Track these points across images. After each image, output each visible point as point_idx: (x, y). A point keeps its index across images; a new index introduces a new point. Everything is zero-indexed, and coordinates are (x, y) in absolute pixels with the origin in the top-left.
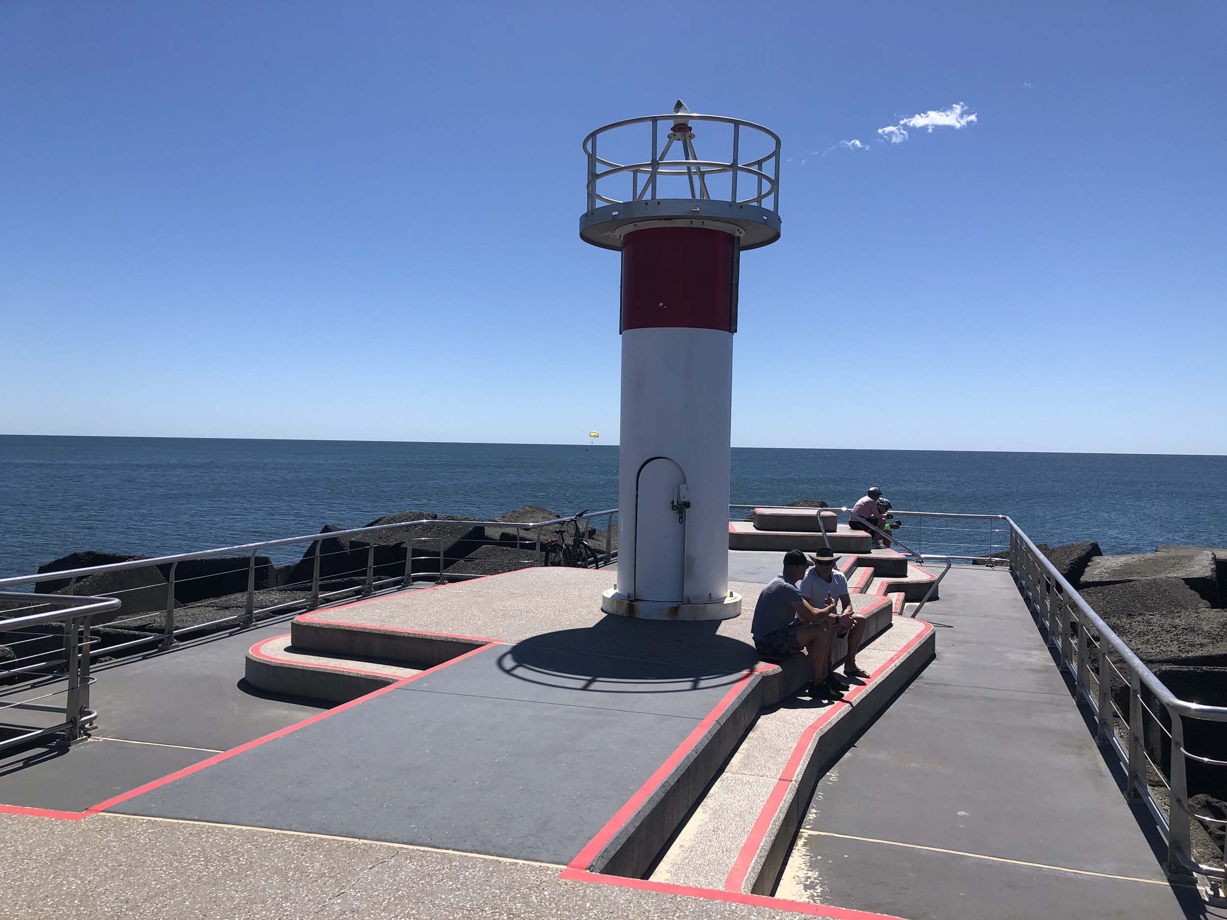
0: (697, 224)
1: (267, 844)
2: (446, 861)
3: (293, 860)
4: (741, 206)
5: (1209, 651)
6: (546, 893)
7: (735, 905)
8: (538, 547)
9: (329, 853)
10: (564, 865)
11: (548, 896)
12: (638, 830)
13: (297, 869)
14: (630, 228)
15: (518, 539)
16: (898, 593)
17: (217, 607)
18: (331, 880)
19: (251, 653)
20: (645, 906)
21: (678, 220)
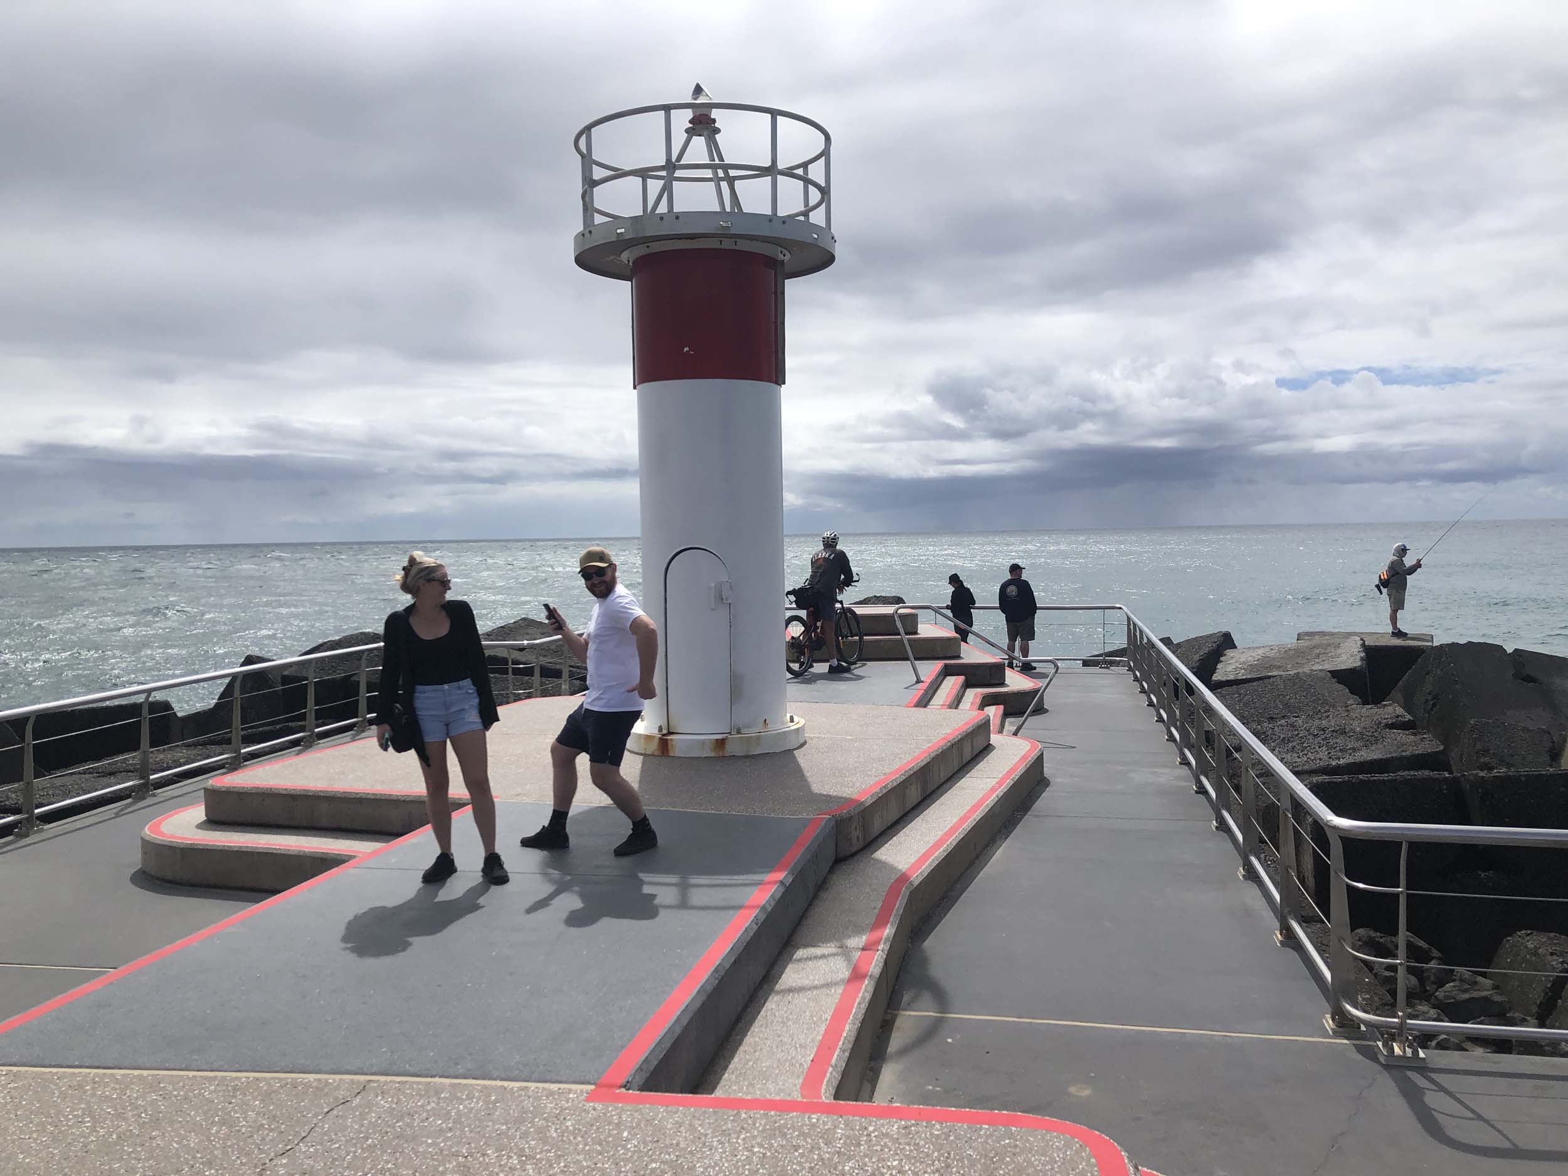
0: (727, 244)
1: (179, 1092)
2: (432, 1093)
3: (217, 1110)
4: (784, 221)
5: (1362, 755)
6: (569, 1123)
7: (816, 1116)
8: (537, 672)
9: (267, 1097)
10: (589, 1083)
11: (571, 1128)
12: (686, 1029)
13: (223, 1122)
14: (641, 251)
15: (510, 663)
16: (995, 706)
17: (99, 773)
18: (271, 1134)
19: (147, 832)
20: (699, 1129)
21: (703, 239)
